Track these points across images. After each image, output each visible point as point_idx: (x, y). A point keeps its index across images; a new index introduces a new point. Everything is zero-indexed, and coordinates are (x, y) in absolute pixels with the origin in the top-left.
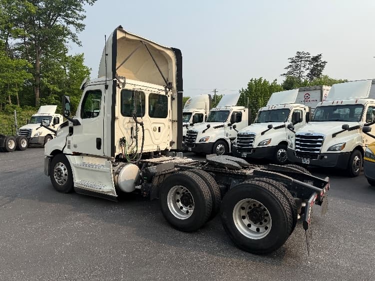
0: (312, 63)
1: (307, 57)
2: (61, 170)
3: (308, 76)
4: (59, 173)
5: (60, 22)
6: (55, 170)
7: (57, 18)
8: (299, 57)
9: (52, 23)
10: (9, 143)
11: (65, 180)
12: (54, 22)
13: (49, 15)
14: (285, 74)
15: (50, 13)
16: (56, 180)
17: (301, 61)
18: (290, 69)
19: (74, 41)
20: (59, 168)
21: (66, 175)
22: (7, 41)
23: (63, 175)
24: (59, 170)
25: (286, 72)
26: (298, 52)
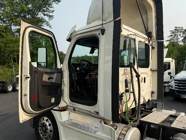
0: (185, 33)
1: (182, 30)
2: (46, 125)
3: (182, 41)
4: (44, 128)
5: (40, 15)
6: (40, 125)
7: (38, 13)
8: (176, 30)
9: (35, 16)
10: (8, 87)
11: (50, 137)
12: (37, 15)
13: (34, 12)
14: (168, 40)
15: (34, 11)
16: (41, 135)
17: (178, 32)
18: (171, 37)
19: (48, 26)
20: (44, 123)
21: (51, 131)
22: (11, 27)
23: (48, 131)
24: (44, 125)
25: (168, 39)
26: (176, 27)
